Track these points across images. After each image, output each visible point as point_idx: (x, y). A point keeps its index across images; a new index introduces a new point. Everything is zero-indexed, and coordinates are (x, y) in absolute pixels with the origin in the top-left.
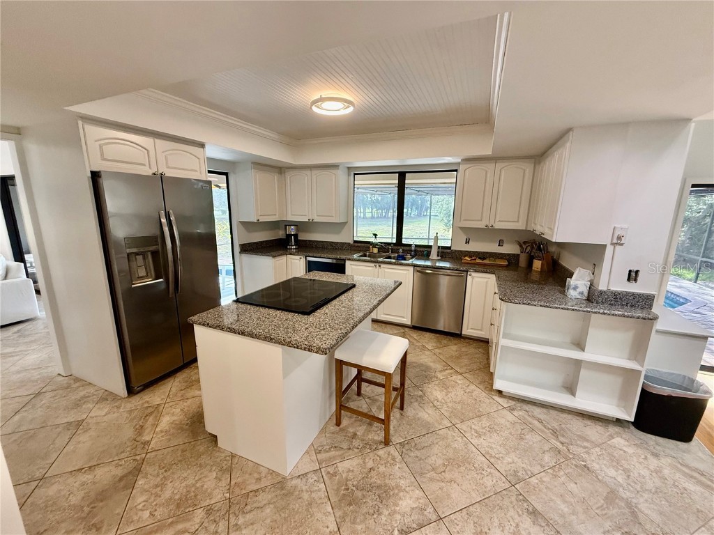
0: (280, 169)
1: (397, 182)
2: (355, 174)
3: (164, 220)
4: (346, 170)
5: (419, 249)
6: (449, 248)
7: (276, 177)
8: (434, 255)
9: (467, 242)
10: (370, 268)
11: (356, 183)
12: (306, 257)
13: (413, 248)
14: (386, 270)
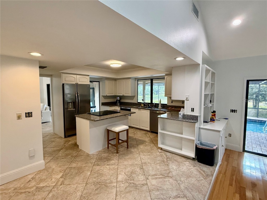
0: (115, 80)
1: (150, 82)
2: (138, 80)
3: (76, 95)
4: (135, 79)
5: (156, 105)
6: (166, 104)
7: (114, 82)
8: (160, 107)
9: (172, 102)
10: (138, 111)
11: (138, 83)
12: (120, 107)
13: (154, 105)
14: (142, 111)
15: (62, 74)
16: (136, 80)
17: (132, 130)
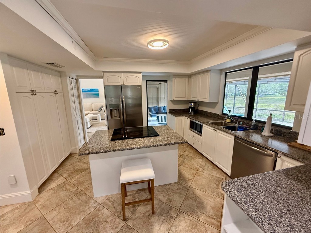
0: (190, 76)
2: (226, 73)
3: (121, 100)
8: (266, 132)
12: (191, 118)
15: (103, 73)
16: (221, 74)
17: (201, 160)
